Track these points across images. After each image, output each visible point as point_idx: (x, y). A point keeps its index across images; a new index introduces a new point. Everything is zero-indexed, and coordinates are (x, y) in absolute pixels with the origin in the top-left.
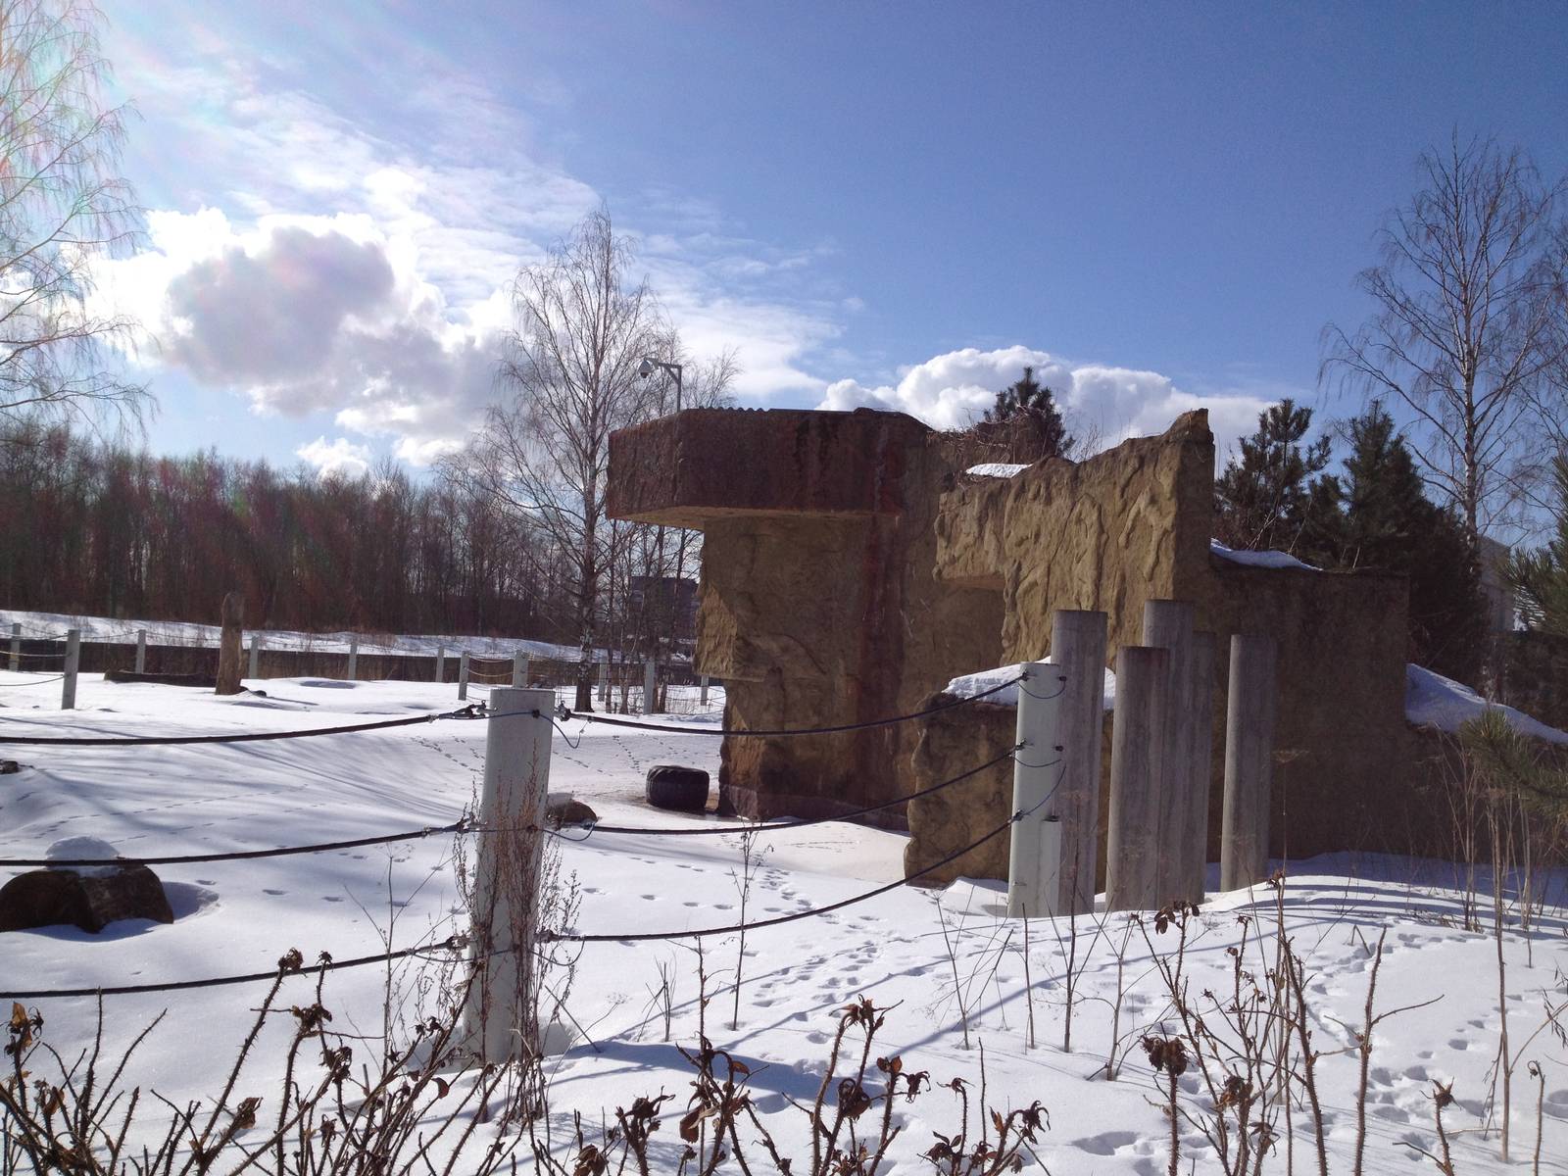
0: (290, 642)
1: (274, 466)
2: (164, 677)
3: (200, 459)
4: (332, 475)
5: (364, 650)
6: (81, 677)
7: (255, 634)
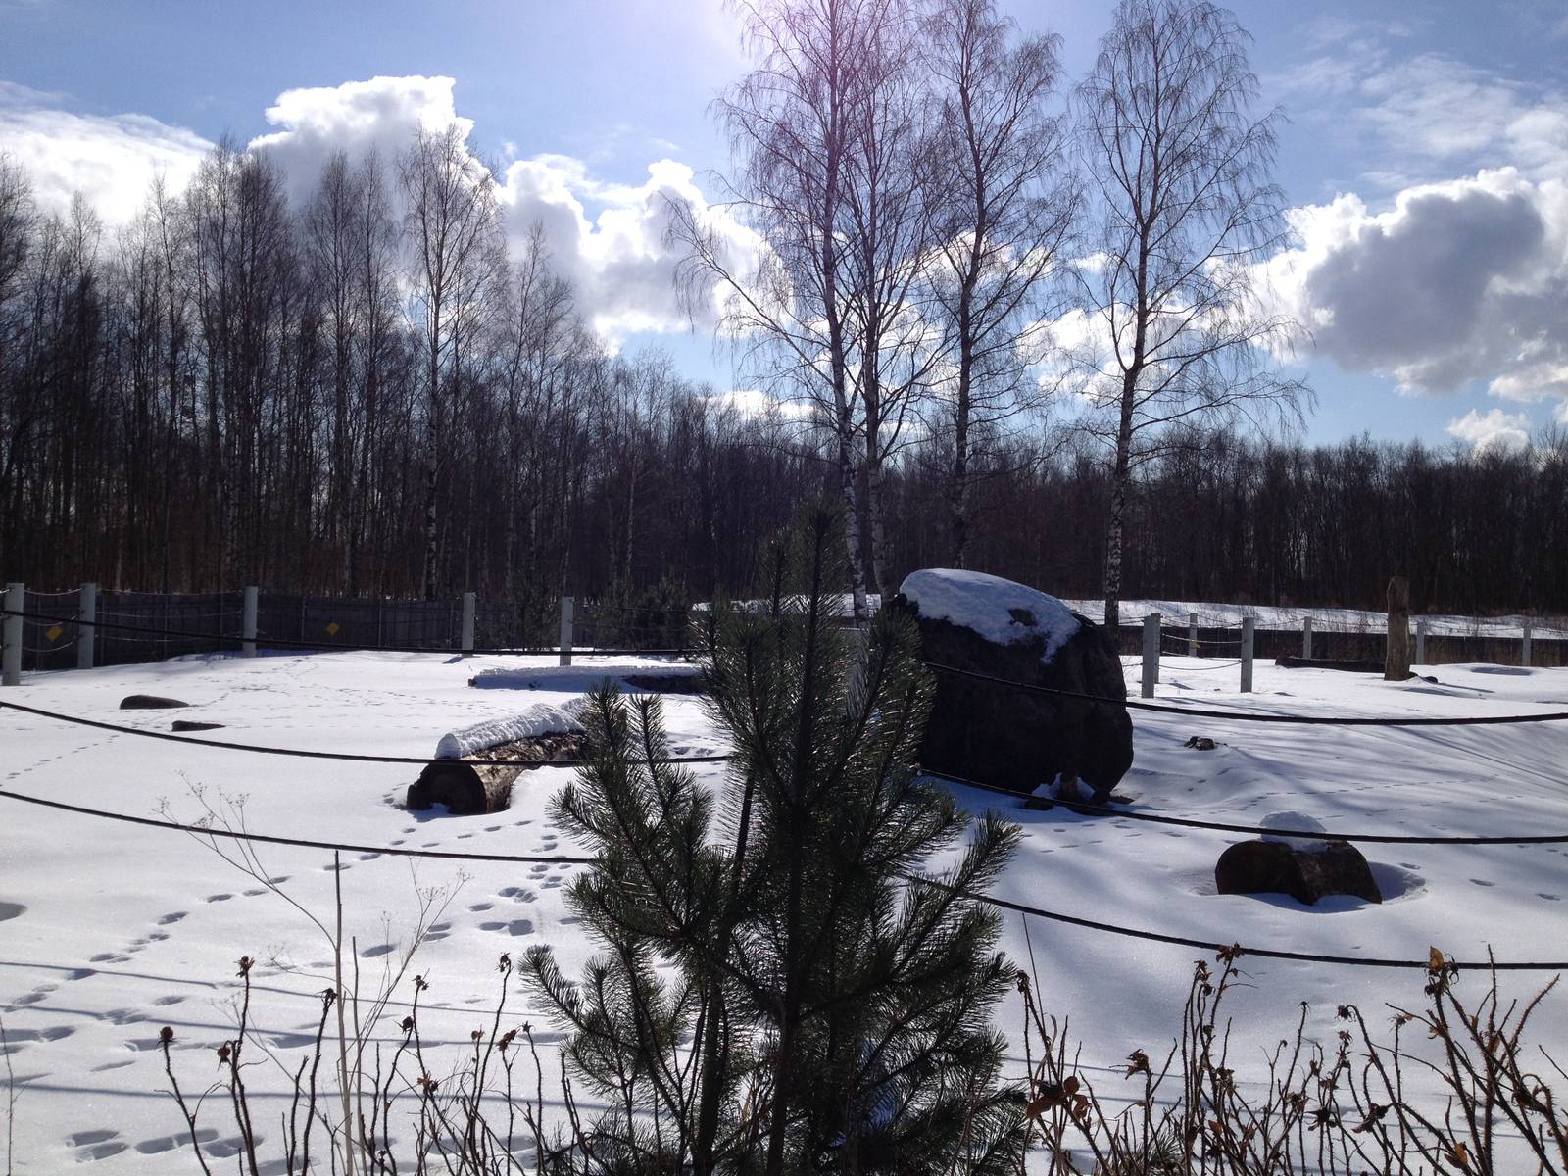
0: (1457, 627)
1: (1428, 446)
2: (1332, 662)
3: (1353, 445)
4: (1490, 448)
5: (1538, 634)
6: (1256, 662)
7: (1419, 619)
